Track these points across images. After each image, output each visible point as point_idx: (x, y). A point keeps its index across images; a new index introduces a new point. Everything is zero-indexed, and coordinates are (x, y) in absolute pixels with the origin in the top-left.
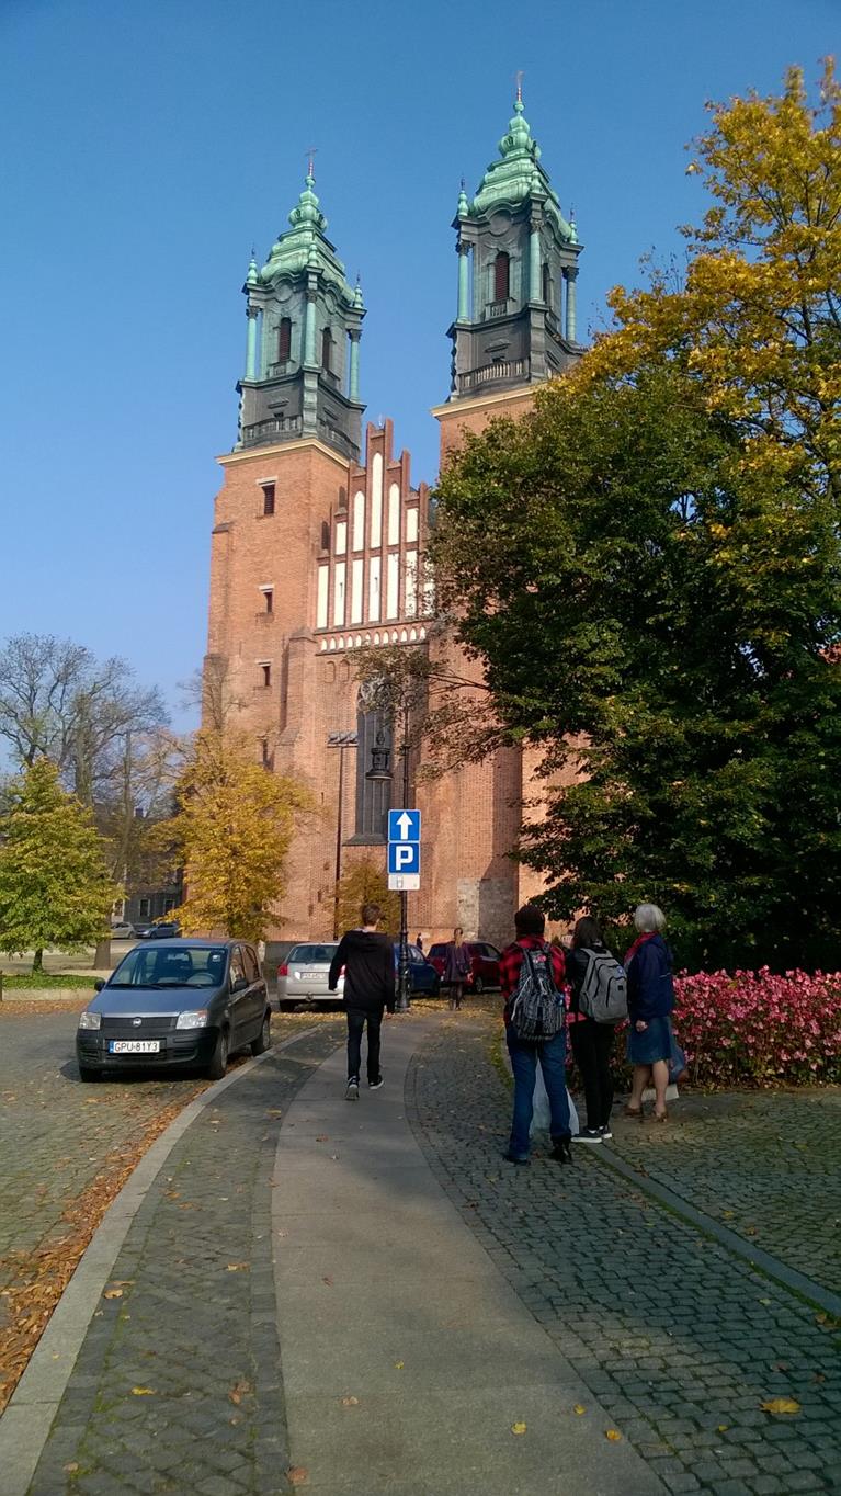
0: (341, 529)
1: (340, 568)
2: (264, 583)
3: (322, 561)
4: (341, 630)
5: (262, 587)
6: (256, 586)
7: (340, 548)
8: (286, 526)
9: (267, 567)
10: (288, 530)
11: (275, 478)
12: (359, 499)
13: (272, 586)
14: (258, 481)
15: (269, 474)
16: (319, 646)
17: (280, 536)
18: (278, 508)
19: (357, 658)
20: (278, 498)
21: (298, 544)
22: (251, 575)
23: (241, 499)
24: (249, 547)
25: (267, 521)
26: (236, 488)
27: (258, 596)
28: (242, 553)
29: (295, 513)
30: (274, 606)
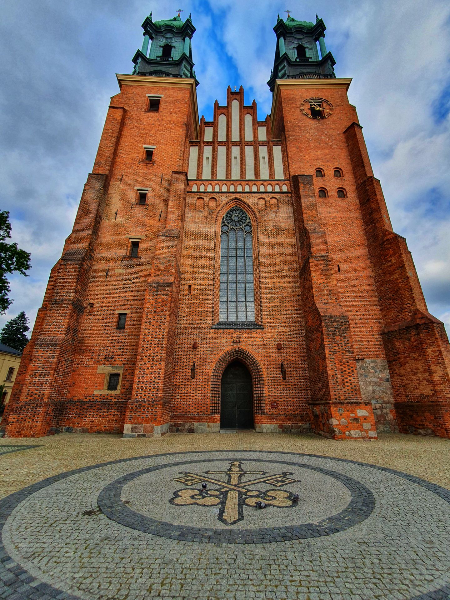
0: (209, 131)
1: (208, 149)
2: (147, 144)
3: (193, 144)
4: (208, 180)
5: (145, 147)
6: (140, 145)
7: (208, 138)
8: (169, 119)
9: (151, 136)
10: (170, 121)
11: (162, 96)
12: (222, 119)
13: (155, 147)
14: (148, 95)
15: (157, 93)
16: (190, 188)
17: (163, 123)
18: (161, 109)
19: (223, 197)
20: (162, 105)
21: (177, 128)
22: (137, 139)
23: (134, 100)
24: (136, 124)
25: (152, 114)
26: (130, 95)
27: (142, 150)
28: (131, 126)
29: (176, 113)
30: (155, 157)
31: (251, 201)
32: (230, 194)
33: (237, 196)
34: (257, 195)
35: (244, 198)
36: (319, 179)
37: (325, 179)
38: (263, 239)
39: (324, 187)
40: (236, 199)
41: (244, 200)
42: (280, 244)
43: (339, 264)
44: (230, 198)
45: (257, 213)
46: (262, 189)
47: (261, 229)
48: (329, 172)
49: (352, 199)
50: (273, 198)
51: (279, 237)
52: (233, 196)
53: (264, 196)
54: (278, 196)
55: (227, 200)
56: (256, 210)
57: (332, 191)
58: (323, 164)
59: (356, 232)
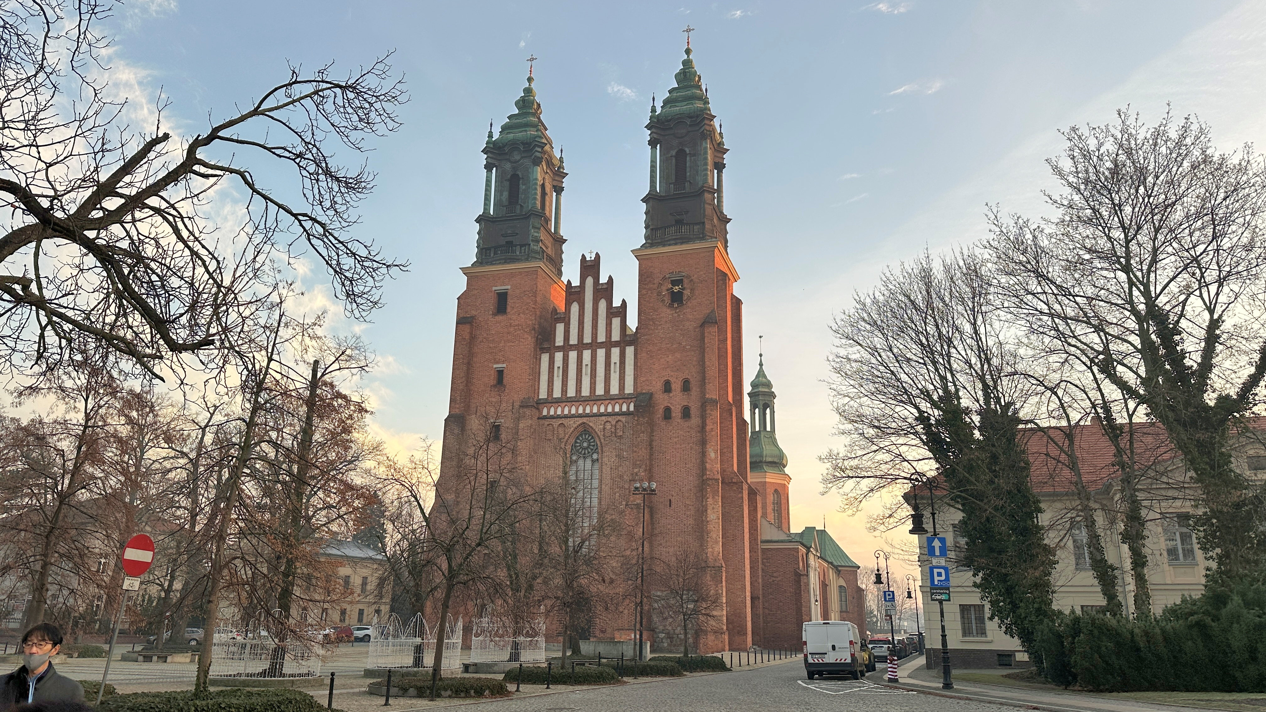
0: (560, 328)
1: (559, 356)
2: (498, 363)
3: (543, 350)
4: (558, 401)
5: (495, 366)
6: (491, 365)
7: (559, 341)
8: (517, 323)
9: (500, 351)
10: (518, 325)
11: (509, 287)
12: (575, 308)
13: (504, 365)
14: (494, 288)
15: (503, 284)
16: (540, 412)
17: (512, 329)
18: (509, 309)
19: (572, 422)
20: (510, 302)
21: (526, 336)
22: (487, 356)
23: (480, 300)
24: (485, 335)
25: (500, 318)
26: (476, 292)
27: (492, 372)
28: (480, 340)
29: (524, 313)
30: (505, 381)
31: (597, 425)
32: (577, 419)
33: (585, 420)
34: (603, 418)
35: (591, 422)
36: (666, 396)
37: (671, 395)
38: (606, 470)
39: (669, 405)
40: (584, 423)
41: (591, 424)
42: (621, 477)
43: (671, 498)
44: (578, 423)
45: (602, 441)
46: (610, 409)
47: (605, 460)
48: (677, 386)
49: (695, 421)
50: (619, 421)
51: (620, 469)
52: (581, 421)
53: (610, 419)
54: (623, 419)
55: (575, 426)
56: (602, 437)
57: (677, 412)
58: (672, 374)
59: (694, 460)
